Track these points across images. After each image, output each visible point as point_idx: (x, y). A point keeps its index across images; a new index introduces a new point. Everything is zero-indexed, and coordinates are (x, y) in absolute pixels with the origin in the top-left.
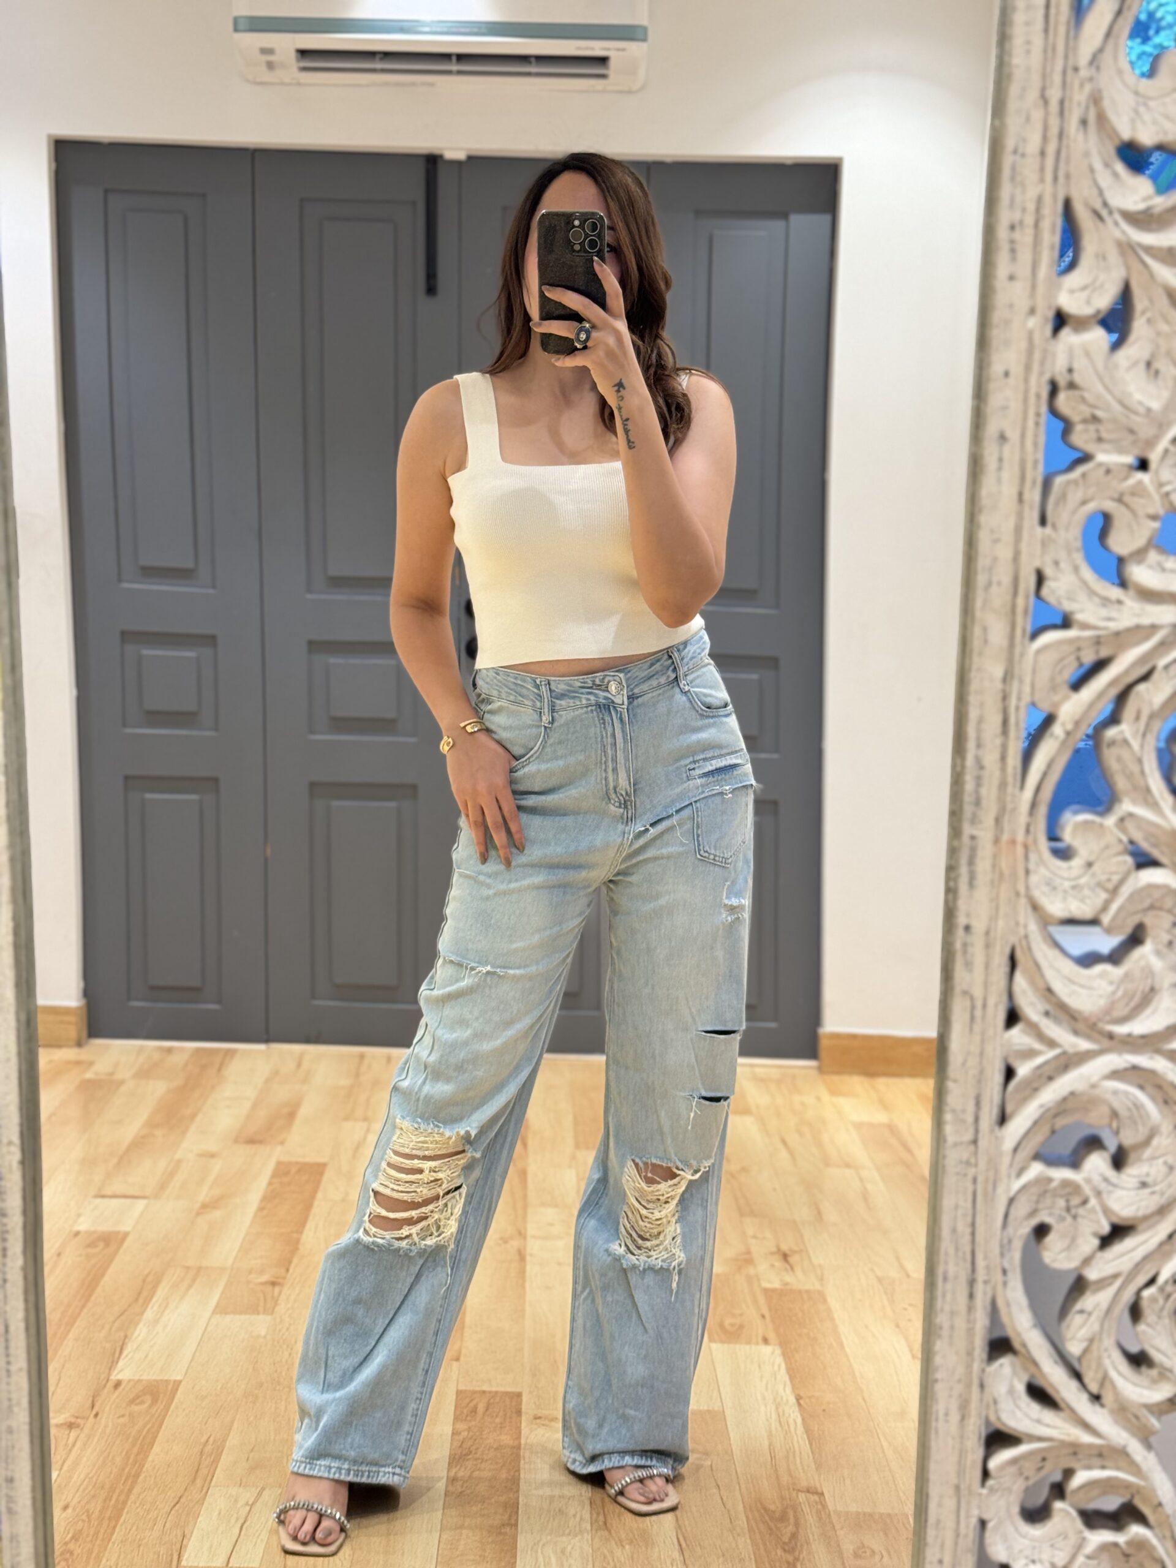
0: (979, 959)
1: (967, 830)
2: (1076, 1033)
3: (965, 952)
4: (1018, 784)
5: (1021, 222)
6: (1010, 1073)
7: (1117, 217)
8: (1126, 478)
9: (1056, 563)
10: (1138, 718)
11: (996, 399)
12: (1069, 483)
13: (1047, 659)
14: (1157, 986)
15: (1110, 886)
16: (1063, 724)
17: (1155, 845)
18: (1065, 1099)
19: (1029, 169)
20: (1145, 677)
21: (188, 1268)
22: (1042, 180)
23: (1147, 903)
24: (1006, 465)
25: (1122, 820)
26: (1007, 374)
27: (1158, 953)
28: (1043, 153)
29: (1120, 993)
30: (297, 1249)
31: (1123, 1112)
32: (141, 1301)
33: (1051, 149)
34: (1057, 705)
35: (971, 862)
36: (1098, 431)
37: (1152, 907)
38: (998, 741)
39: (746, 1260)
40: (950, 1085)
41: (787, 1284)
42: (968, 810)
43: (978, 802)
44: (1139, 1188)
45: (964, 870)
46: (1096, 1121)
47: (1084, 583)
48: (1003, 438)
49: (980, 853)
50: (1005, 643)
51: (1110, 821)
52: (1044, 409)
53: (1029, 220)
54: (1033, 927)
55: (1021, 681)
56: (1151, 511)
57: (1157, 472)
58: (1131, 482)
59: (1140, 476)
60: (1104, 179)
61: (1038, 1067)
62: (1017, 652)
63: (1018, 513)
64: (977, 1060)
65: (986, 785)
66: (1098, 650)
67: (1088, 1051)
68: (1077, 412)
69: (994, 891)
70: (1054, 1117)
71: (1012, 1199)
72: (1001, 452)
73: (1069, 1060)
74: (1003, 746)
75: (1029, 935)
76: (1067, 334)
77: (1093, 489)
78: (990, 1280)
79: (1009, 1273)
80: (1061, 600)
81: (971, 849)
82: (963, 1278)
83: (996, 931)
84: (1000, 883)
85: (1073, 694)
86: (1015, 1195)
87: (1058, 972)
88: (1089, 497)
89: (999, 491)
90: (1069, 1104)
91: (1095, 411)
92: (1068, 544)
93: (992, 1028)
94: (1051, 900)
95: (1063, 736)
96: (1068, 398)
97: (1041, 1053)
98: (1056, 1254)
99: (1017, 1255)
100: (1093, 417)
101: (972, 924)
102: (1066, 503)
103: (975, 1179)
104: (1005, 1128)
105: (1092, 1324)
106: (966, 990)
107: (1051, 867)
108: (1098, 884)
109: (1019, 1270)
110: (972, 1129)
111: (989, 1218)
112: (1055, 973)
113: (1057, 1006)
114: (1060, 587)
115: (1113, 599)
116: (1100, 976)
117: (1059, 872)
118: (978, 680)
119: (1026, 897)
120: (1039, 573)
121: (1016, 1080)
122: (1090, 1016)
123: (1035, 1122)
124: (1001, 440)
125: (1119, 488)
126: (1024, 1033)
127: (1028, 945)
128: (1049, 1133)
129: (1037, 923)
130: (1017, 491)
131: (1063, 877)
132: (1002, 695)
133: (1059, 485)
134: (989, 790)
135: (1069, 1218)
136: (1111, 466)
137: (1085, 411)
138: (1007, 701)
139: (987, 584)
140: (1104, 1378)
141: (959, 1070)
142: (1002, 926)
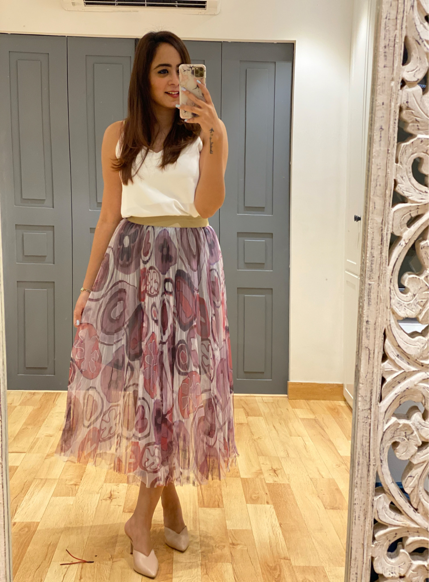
0: (372, 335)
1: (368, 281)
2: (409, 363)
3: (367, 332)
4: (387, 263)
5: (388, 45)
6: (383, 380)
7: (425, 43)
9: (402, 177)
11: (379, 114)
12: (407, 145)
13: (398, 215)
15: (422, 304)
16: (404, 240)
18: (404, 391)
19: (391, 24)
21: (42, 479)
22: (396, 29)
24: (382, 138)
25: (427, 277)
26: (383, 104)
28: (396, 18)
29: (426, 347)
30: (85, 471)
32: (23, 492)
33: (400, 17)
34: (402, 233)
35: (369, 295)
36: (418, 126)
38: (379, 247)
39: (260, 473)
40: (361, 385)
41: (276, 481)
42: (368, 273)
43: (371, 271)
45: (366, 298)
46: (416, 399)
47: (413, 185)
48: (381, 128)
49: (372, 292)
50: (383, 208)
51: (422, 278)
52: (397, 117)
53: (392, 44)
54: (393, 321)
55: (388, 224)
60: (420, 28)
61: (394, 378)
62: (387, 212)
63: (387, 158)
64: (371, 375)
65: (375, 264)
66: (418, 211)
67: (414, 371)
68: (410, 118)
69: (378, 306)
70: (401, 398)
71: (384, 432)
72: (381, 134)
73: (406, 375)
74: (381, 249)
75: (391, 324)
76: (406, 88)
77: (416, 148)
78: (376, 465)
79: (383, 462)
80: (404, 191)
81: (369, 289)
82: (365, 464)
83: (378, 323)
84: (380, 303)
85: (408, 228)
86: (385, 431)
87: (402, 339)
88: (414, 152)
89: (380, 149)
90: (406, 393)
91: (417, 118)
92: (407, 170)
93: (377, 363)
94: (400, 310)
95: (404, 245)
96: (406, 113)
97: (396, 372)
98: (402, 454)
99: (386, 454)
100: (416, 120)
101: (369, 320)
102: (405, 154)
103: (370, 424)
104: (381, 403)
105: (415, 481)
106: (367, 346)
107: (400, 297)
108: (418, 303)
109: (387, 460)
110: (369, 404)
111: (375, 440)
112: (401, 340)
113: (402, 352)
114: (403, 187)
115: (424, 191)
116: (418, 341)
117: (403, 299)
118: (372, 223)
119: (390, 309)
120: (395, 181)
121: (386, 383)
122: (415, 356)
123: (393, 400)
124: (381, 130)
125: (426, 147)
126: (389, 364)
127: (391, 328)
128: (399, 405)
129: (394, 320)
130: (387, 149)
131: (404, 301)
132: (381, 229)
133: (403, 148)
134: (376, 266)
135: (406, 440)
136: (423, 139)
137: (413, 118)
138: (383, 231)
139: (375, 185)
140: (420, 501)
141: (364, 379)
142: (381, 321)
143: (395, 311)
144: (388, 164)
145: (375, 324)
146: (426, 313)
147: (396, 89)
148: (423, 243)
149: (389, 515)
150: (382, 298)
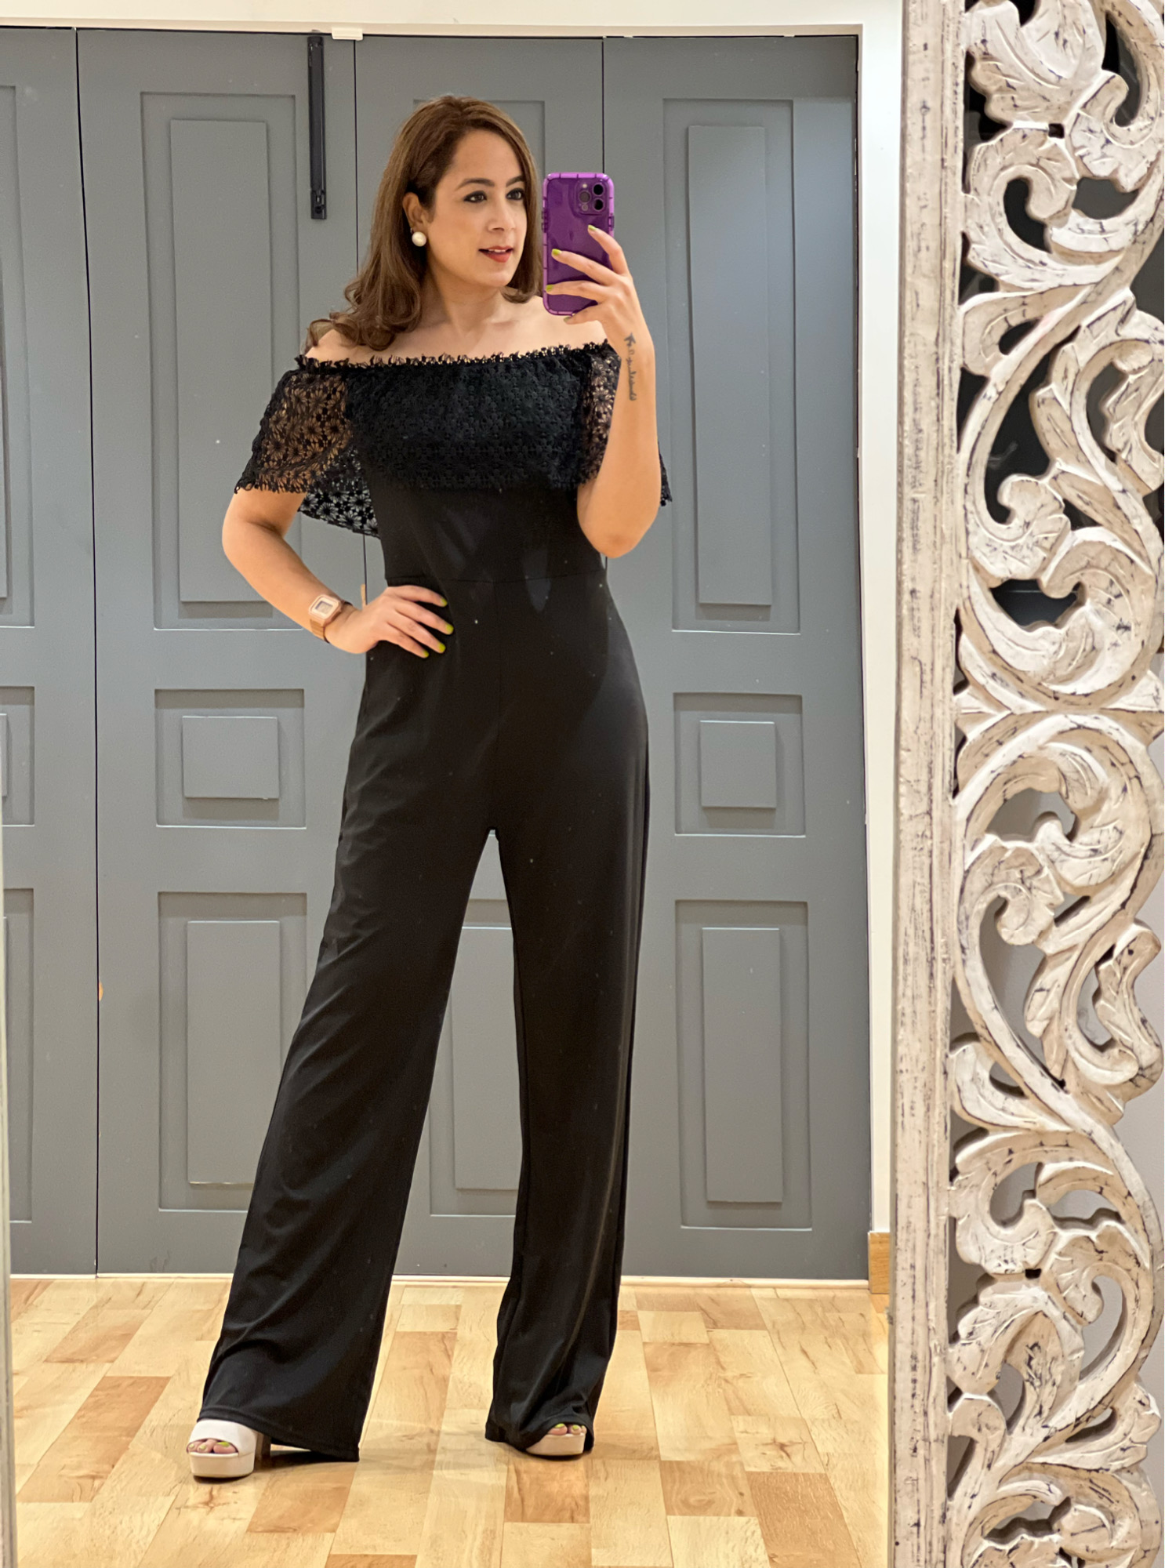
0: (925, 623)
1: (909, 493)
2: (1022, 695)
3: (912, 617)
4: (955, 444)
6: (961, 741)
8: (1042, 143)
9: (981, 227)
10: (1066, 377)
11: (916, 72)
12: (988, 147)
13: (976, 320)
14: (1097, 646)
15: (1047, 544)
16: (995, 385)
17: (1087, 504)
18: (1014, 762)
20: (1071, 338)
23: (1083, 563)
24: (928, 132)
25: (1055, 478)
26: (926, 47)
27: (1098, 612)
29: (1062, 653)
31: (1070, 775)
34: (989, 367)
35: (914, 527)
36: (1013, 98)
37: (1088, 565)
38: (933, 404)
40: (903, 753)
42: (908, 473)
43: (917, 468)
44: (1091, 856)
45: (907, 534)
46: (1045, 785)
47: (1008, 246)
48: (924, 107)
49: (922, 515)
50: (936, 305)
51: (1045, 481)
52: (961, 79)
54: (976, 589)
55: (952, 343)
56: (1067, 174)
57: (1070, 135)
58: (1047, 146)
59: (1055, 140)
61: (987, 730)
62: (947, 316)
63: (941, 180)
64: (928, 725)
65: (925, 448)
66: (1024, 311)
67: (1035, 713)
68: (992, 81)
69: (937, 553)
70: (1005, 783)
71: (967, 872)
72: (923, 121)
73: (1017, 722)
74: (938, 408)
75: (973, 596)
76: (980, 8)
77: (1011, 154)
78: (949, 959)
79: (967, 951)
80: (986, 263)
81: (914, 512)
82: (923, 958)
83: (940, 592)
84: (941, 545)
85: (1003, 356)
86: (970, 867)
87: (1003, 635)
88: (1007, 164)
89: (924, 160)
90: (1019, 769)
91: (1010, 80)
92: (991, 208)
93: (941, 693)
94: (992, 560)
95: (994, 396)
96: (984, 69)
97: (989, 716)
98: (1013, 930)
99: (975, 932)
100: (1009, 85)
101: (918, 588)
102: (986, 170)
103: (931, 852)
104: (958, 797)
105: (1051, 1001)
106: (915, 655)
107: (991, 530)
108: (1037, 543)
109: (977, 949)
110: (926, 800)
111: (945, 893)
112: (1000, 635)
113: (1003, 667)
114: (984, 250)
115: (1037, 261)
116: (1043, 637)
117: (999, 534)
118: (912, 344)
119: (967, 557)
120: (964, 236)
121: (967, 744)
122: (1035, 676)
123: (987, 788)
124: (924, 110)
125: (1035, 152)
126: (973, 696)
127: (972, 605)
128: (1001, 802)
129: (981, 585)
130: (939, 157)
131: (1002, 539)
132: (934, 357)
133: (979, 153)
134: (927, 453)
135: (1024, 890)
136: (1027, 132)
137: (1001, 80)
138: (941, 362)
139: (916, 249)
140: (1066, 1060)
141: (912, 738)
142: (946, 589)
143: (981, 563)
144: (943, 195)
145: (932, 596)
146: (1057, 567)
147: (954, 11)
148: (1041, 393)
149: (990, 1098)
150: (945, 531)
